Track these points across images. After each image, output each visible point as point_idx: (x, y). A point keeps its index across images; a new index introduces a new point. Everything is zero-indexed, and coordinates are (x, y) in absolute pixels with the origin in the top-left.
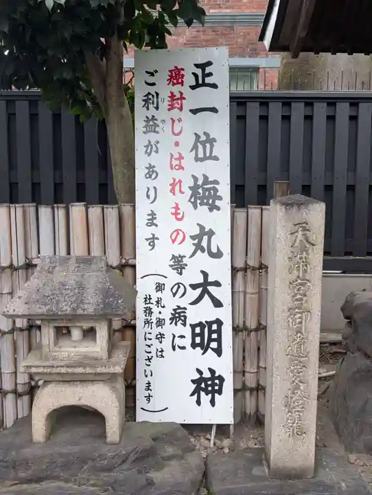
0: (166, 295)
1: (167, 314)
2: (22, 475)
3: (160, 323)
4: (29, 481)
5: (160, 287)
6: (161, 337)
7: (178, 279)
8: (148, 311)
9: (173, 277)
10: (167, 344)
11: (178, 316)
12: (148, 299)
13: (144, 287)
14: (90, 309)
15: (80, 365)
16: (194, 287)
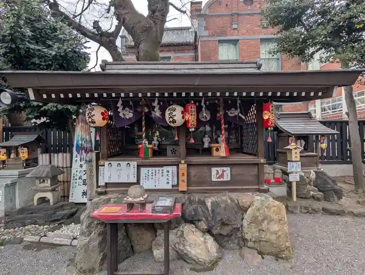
0: (78, 173)
1: (78, 178)
2: (29, 212)
3: (76, 179)
4: (30, 214)
5: (77, 171)
6: (76, 183)
7: (81, 169)
8: (74, 177)
9: (80, 169)
10: (77, 184)
11: (80, 178)
12: (74, 174)
13: (73, 171)
14: (43, 176)
15: (44, 188)
16: (84, 171)
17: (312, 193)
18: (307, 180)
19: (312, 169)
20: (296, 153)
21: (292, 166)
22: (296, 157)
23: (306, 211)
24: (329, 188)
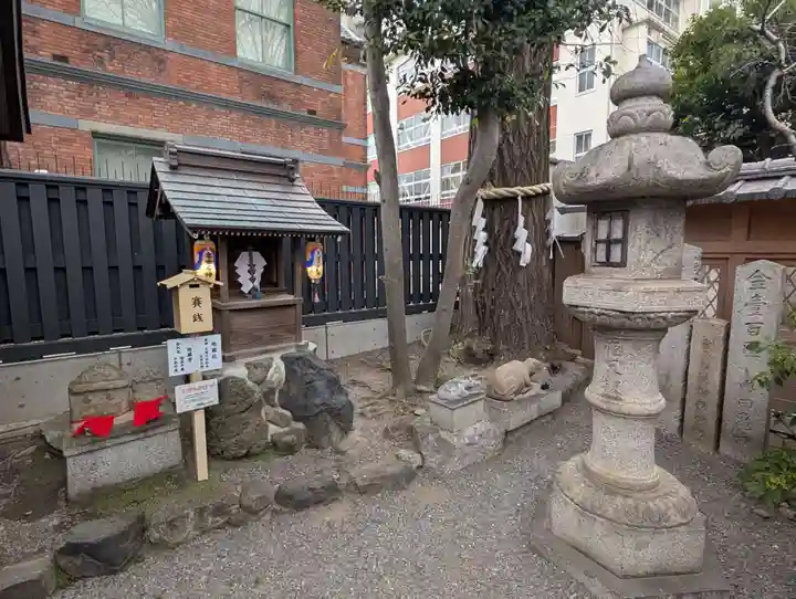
17: (273, 429)
18: (258, 392)
19: (273, 351)
20: (197, 302)
21: (185, 353)
22: (198, 318)
23: (221, 520)
24: (317, 406)
